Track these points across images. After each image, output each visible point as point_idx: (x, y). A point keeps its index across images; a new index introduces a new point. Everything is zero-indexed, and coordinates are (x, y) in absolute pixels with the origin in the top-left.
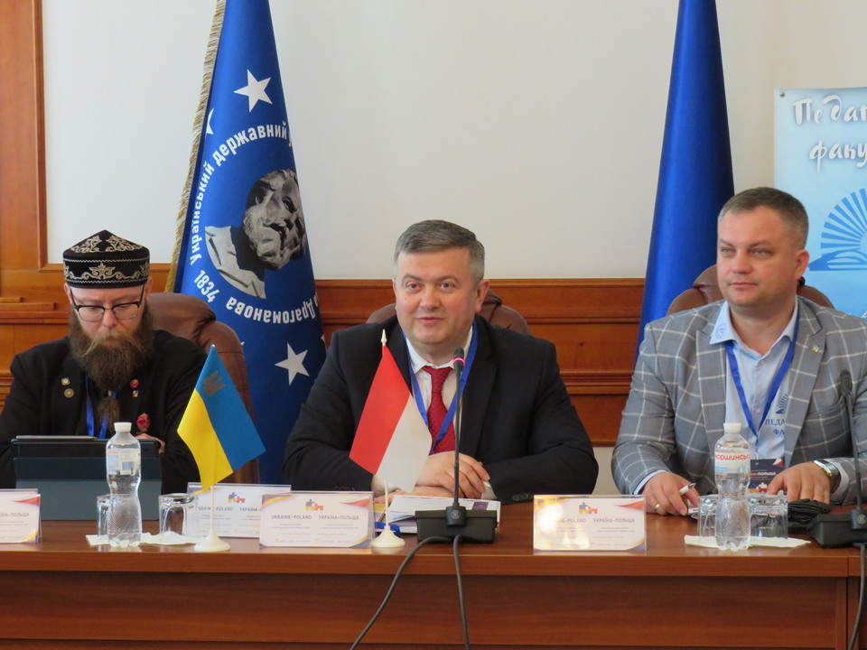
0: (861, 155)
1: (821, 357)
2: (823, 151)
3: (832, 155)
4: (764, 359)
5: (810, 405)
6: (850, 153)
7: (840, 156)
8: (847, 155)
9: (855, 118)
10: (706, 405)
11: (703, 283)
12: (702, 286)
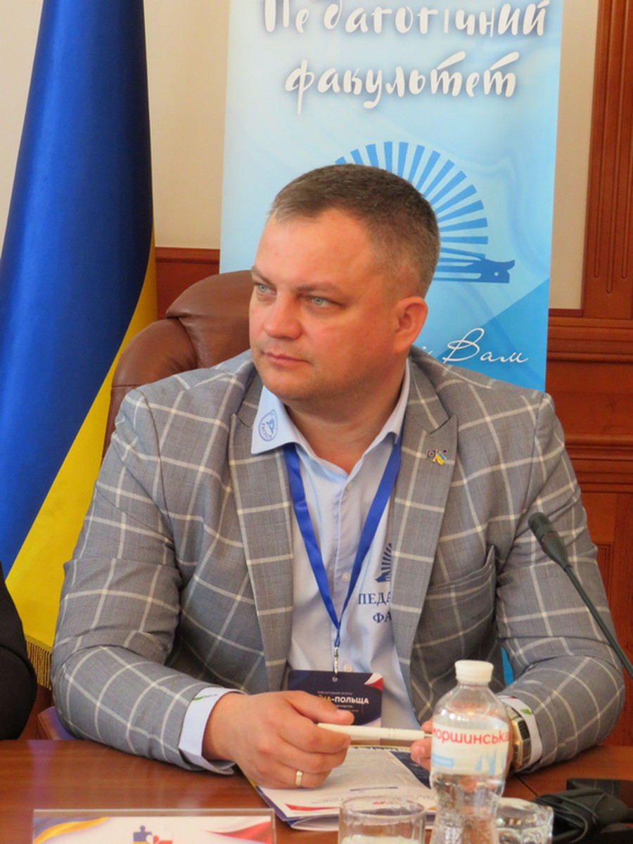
0: (371, 88)
1: (450, 473)
2: (308, 79)
3: (323, 87)
4: (353, 481)
5: (436, 567)
6: (353, 84)
7: (336, 88)
8: (347, 88)
9: (364, 28)
10: (256, 561)
11: (187, 311)
12: (186, 316)
